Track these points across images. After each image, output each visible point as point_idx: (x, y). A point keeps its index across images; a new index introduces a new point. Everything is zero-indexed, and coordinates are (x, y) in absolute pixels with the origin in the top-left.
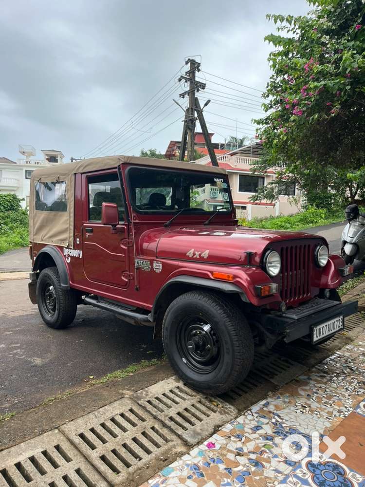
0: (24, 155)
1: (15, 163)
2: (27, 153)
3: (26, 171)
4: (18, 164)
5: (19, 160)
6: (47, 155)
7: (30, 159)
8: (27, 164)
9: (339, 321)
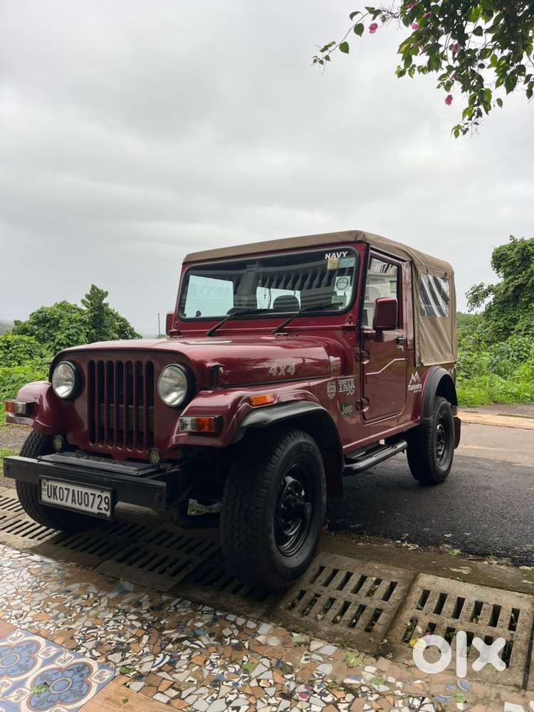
9: (100, 498)
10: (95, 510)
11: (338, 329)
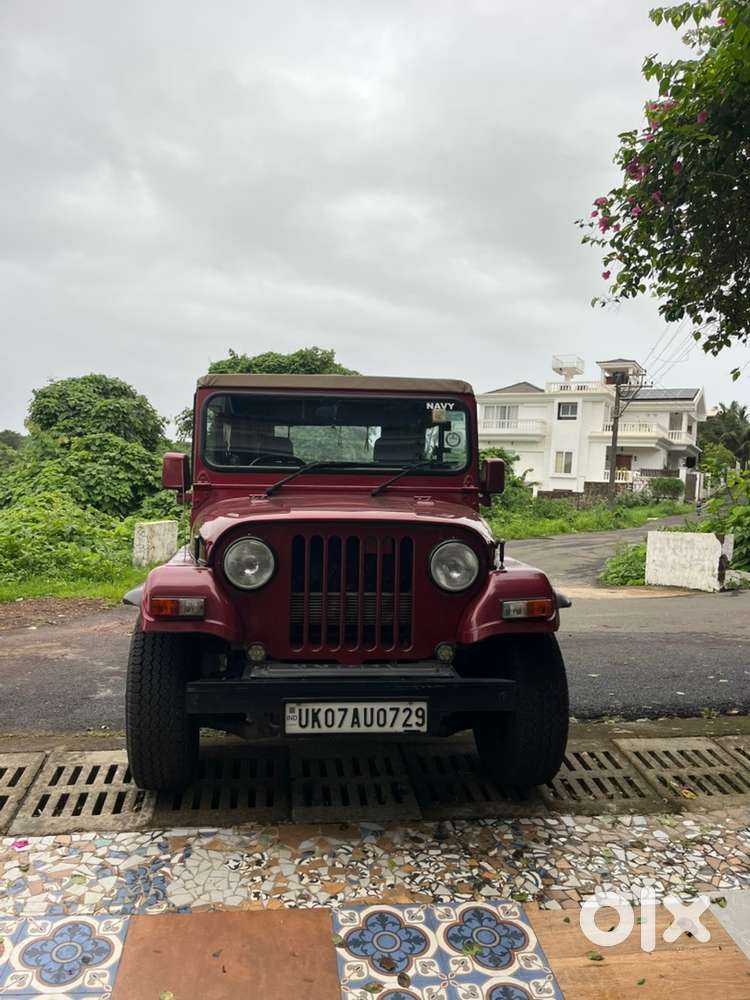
0: (560, 374)
1: (543, 391)
2: (567, 369)
3: (560, 404)
4: (547, 392)
5: (549, 384)
6: (607, 370)
7: (572, 380)
8: (563, 392)
9: (408, 713)
10: (399, 728)
11: (456, 491)
